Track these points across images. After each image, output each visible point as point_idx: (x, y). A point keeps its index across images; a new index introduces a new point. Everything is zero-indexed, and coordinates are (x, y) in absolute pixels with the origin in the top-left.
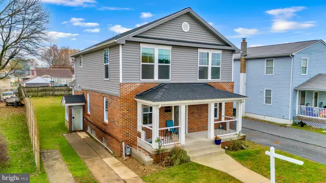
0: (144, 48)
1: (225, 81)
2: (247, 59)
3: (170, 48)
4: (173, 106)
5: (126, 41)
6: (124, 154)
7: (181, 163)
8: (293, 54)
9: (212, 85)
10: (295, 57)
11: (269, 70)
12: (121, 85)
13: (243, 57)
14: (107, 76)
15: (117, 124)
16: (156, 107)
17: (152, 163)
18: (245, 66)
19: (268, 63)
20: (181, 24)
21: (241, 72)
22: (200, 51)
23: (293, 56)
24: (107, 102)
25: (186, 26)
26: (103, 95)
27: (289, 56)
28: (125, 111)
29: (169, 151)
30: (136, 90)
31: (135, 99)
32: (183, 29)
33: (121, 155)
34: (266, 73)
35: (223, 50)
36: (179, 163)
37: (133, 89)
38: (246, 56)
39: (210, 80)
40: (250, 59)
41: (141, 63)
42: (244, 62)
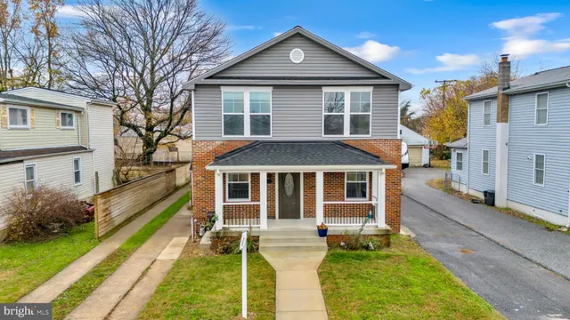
0: (227, 93)
1: (382, 138)
3: (270, 90)
4: (277, 172)
5: (196, 85)
13: (502, 92)
18: (504, 109)
19: (540, 102)
20: (287, 52)
21: (498, 121)
22: (325, 90)
25: (298, 54)
30: (215, 151)
32: (293, 60)
34: (537, 123)
35: (375, 86)
37: (211, 148)
38: (509, 88)
39: (349, 135)
40: (515, 95)
41: (223, 114)
42: (503, 102)
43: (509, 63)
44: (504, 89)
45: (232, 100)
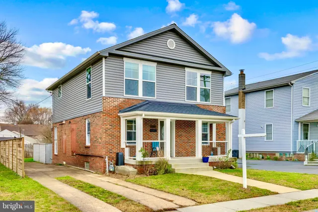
0: (128, 63)
1: (216, 105)
2: (246, 93)
3: (155, 64)
5: (109, 53)
6: (107, 170)
7: (165, 174)
8: (292, 82)
9: (202, 107)
10: (294, 85)
11: (269, 102)
12: (104, 98)
13: (241, 91)
14: (89, 95)
15: (100, 140)
16: (140, 116)
17: (136, 173)
18: (243, 101)
19: (268, 95)
20: (166, 40)
21: (240, 108)
22: (187, 70)
23: (292, 84)
24: (89, 124)
25: (172, 43)
26: (85, 117)
27: (288, 85)
28: (108, 126)
29: (153, 164)
30: (119, 105)
31: (119, 114)
32: (169, 46)
33: (104, 172)
34: (267, 106)
35: (212, 71)
36: (163, 172)
37: (116, 103)
38: (245, 89)
39: (200, 102)
40: (249, 93)
41: (125, 78)
42: (243, 97)
43: (244, 74)
44: (243, 89)
45: (131, 69)
